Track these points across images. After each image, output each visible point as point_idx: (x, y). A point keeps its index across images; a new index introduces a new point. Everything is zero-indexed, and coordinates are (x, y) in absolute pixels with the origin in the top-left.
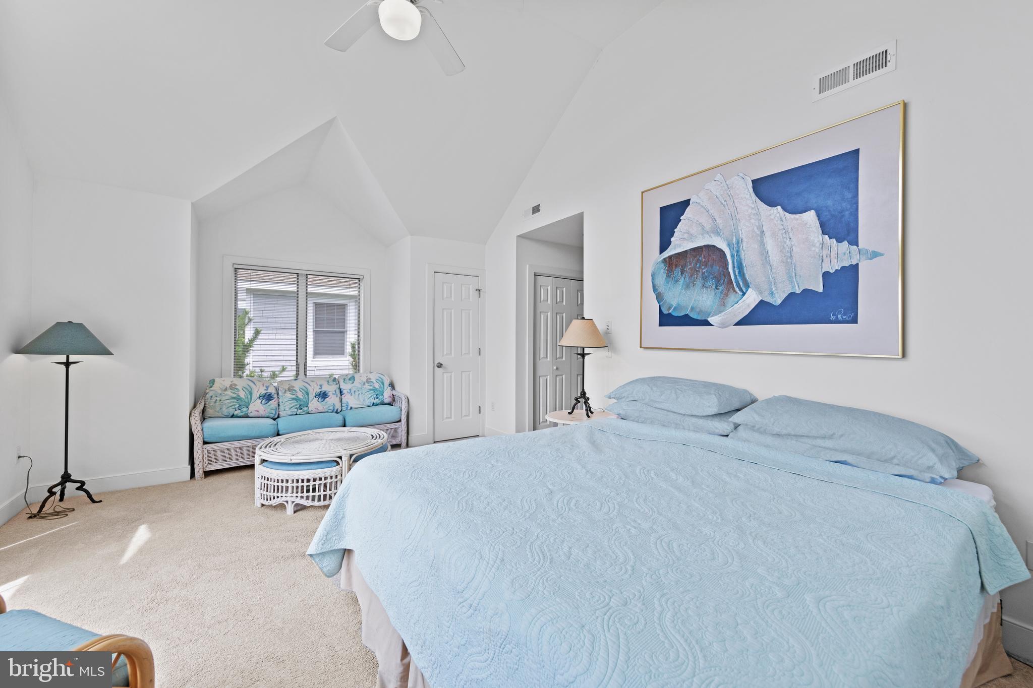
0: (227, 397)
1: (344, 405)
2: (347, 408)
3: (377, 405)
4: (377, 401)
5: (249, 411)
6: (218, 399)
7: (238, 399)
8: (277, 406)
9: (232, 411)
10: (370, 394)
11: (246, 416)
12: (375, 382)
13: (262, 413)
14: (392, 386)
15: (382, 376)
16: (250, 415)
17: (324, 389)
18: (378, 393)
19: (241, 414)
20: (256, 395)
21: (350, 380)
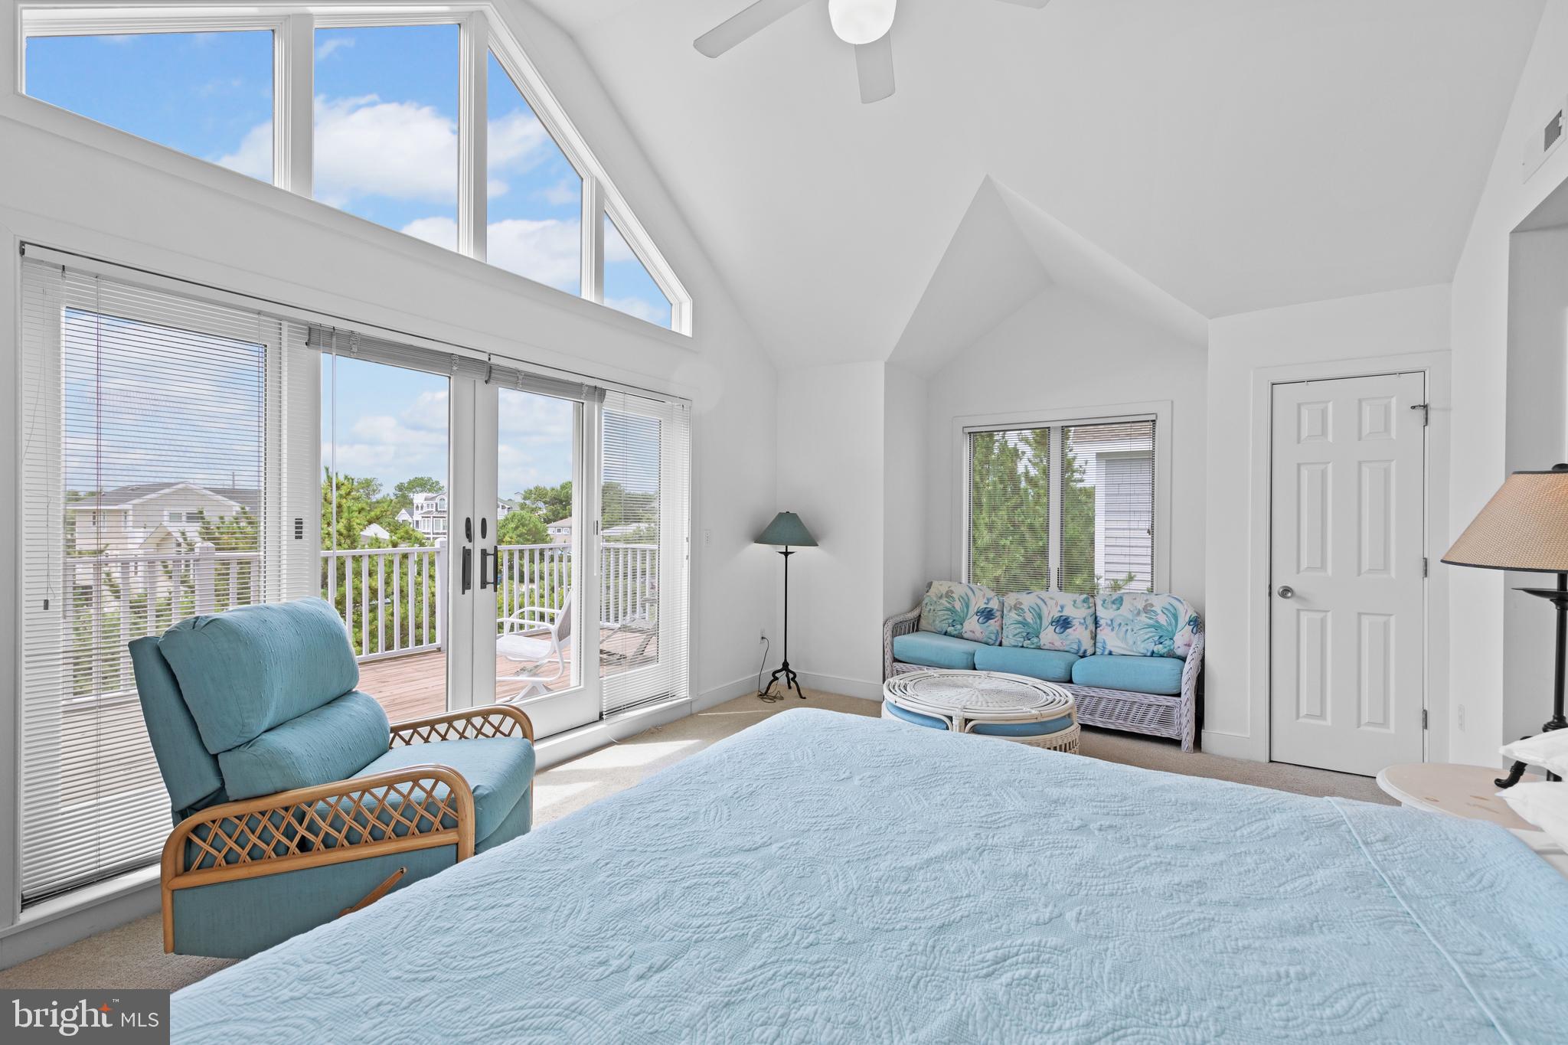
0: (942, 607)
1: (1099, 645)
2: (1104, 651)
3: (1162, 656)
4: (1159, 648)
5: (964, 630)
6: (932, 608)
7: (952, 611)
8: (999, 629)
9: (945, 627)
10: (1146, 633)
11: (960, 637)
12: (1159, 612)
13: (978, 635)
14: (1198, 624)
15: (1176, 603)
16: (965, 636)
17: (1065, 613)
18: (1164, 634)
19: (955, 632)
20: (973, 609)
21: (1113, 603)
